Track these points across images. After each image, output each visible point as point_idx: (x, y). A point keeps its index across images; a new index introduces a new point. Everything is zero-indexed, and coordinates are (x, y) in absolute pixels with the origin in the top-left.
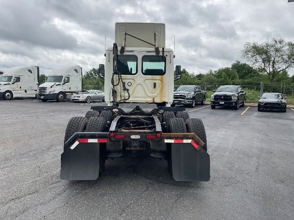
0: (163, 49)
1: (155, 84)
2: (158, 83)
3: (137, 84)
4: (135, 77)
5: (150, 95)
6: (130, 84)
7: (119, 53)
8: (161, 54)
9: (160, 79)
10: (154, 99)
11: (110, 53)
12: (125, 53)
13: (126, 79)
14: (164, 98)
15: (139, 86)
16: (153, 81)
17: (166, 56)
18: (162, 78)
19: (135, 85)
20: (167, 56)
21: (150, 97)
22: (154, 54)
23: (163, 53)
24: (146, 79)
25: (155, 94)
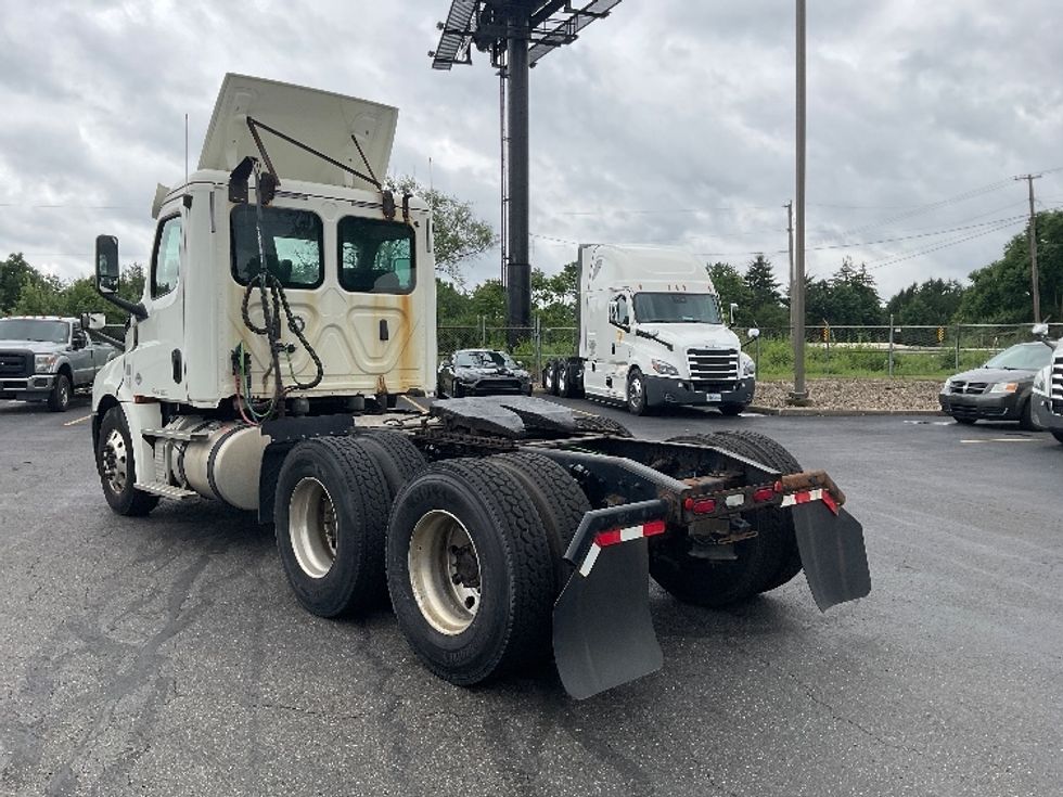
0: (406, 199)
1: (383, 324)
2: (393, 320)
3: (324, 325)
4: (316, 298)
5: (370, 365)
7: (253, 199)
8: (399, 217)
9: (401, 307)
10: (381, 382)
11: (217, 192)
12: (278, 202)
14: (414, 377)
15: (333, 333)
16: (378, 315)
17: (414, 226)
18: (405, 303)
19: (318, 327)
20: (416, 224)
21: (367, 373)
22: (378, 214)
23: (405, 215)
24: (354, 305)
25: (386, 363)
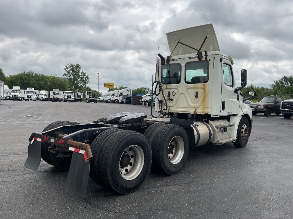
0: (206, 52)
1: (197, 93)
2: (200, 91)
3: (180, 93)
4: (179, 86)
5: (193, 105)
6: (174, 94)
8: (204, 59)
9: (203, 87)
10: (196, 110)
12: (171, 63)
13: (171, 88)
14: (207, 110)
15: (182, 96)
16: (196, 90)
19: (179, 94)
20: (210, 60)
21: (192, 107)
22: (197, 60)
23: (206, 58)
24: (188, 87)
25: (197, 105)
